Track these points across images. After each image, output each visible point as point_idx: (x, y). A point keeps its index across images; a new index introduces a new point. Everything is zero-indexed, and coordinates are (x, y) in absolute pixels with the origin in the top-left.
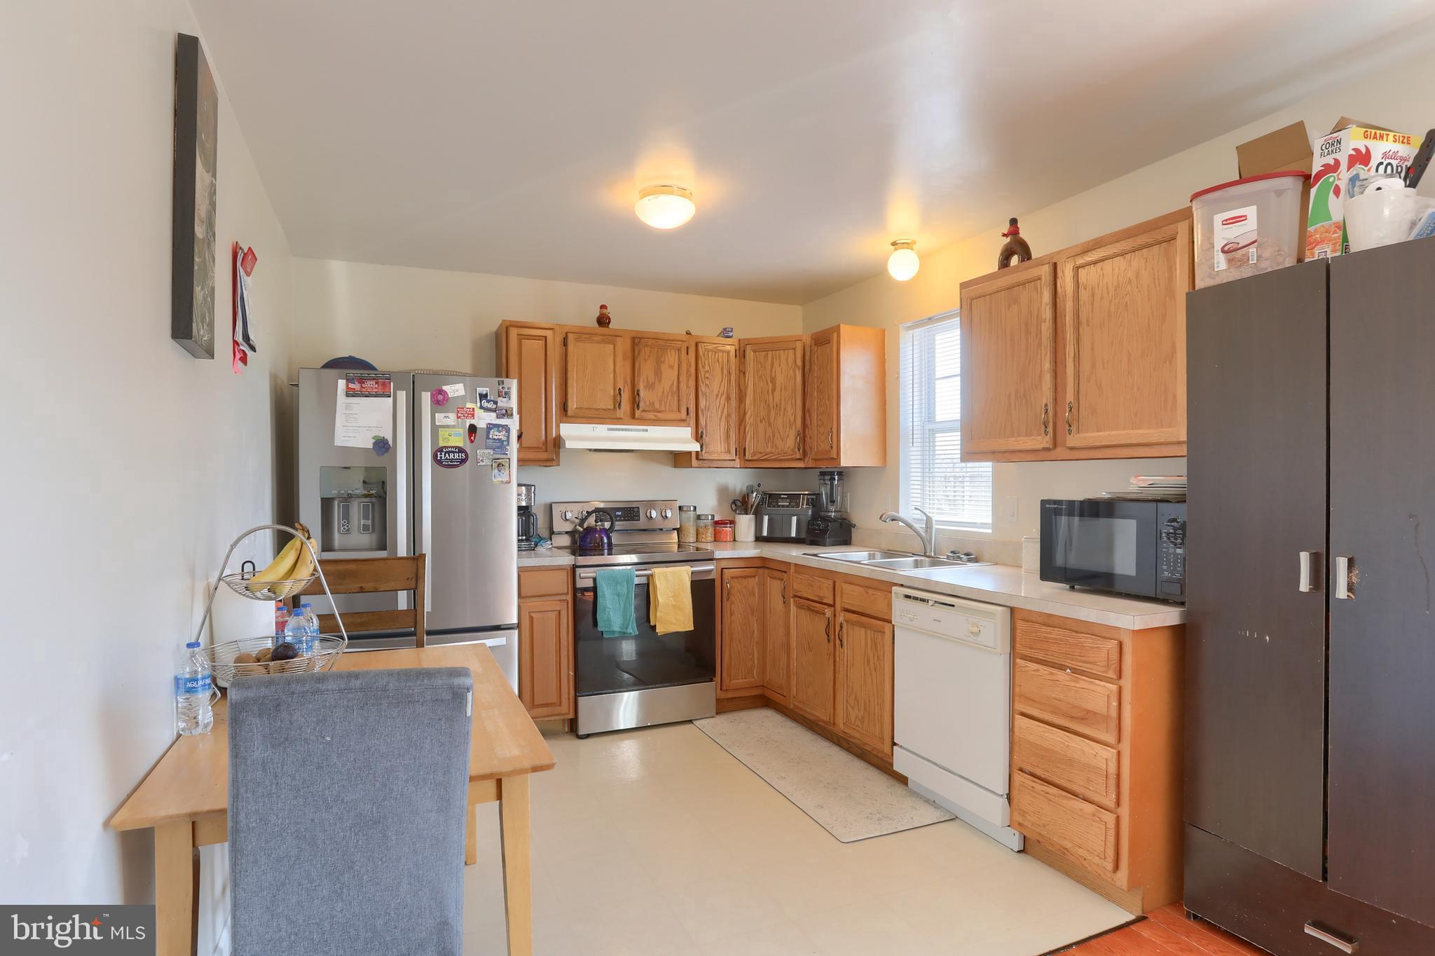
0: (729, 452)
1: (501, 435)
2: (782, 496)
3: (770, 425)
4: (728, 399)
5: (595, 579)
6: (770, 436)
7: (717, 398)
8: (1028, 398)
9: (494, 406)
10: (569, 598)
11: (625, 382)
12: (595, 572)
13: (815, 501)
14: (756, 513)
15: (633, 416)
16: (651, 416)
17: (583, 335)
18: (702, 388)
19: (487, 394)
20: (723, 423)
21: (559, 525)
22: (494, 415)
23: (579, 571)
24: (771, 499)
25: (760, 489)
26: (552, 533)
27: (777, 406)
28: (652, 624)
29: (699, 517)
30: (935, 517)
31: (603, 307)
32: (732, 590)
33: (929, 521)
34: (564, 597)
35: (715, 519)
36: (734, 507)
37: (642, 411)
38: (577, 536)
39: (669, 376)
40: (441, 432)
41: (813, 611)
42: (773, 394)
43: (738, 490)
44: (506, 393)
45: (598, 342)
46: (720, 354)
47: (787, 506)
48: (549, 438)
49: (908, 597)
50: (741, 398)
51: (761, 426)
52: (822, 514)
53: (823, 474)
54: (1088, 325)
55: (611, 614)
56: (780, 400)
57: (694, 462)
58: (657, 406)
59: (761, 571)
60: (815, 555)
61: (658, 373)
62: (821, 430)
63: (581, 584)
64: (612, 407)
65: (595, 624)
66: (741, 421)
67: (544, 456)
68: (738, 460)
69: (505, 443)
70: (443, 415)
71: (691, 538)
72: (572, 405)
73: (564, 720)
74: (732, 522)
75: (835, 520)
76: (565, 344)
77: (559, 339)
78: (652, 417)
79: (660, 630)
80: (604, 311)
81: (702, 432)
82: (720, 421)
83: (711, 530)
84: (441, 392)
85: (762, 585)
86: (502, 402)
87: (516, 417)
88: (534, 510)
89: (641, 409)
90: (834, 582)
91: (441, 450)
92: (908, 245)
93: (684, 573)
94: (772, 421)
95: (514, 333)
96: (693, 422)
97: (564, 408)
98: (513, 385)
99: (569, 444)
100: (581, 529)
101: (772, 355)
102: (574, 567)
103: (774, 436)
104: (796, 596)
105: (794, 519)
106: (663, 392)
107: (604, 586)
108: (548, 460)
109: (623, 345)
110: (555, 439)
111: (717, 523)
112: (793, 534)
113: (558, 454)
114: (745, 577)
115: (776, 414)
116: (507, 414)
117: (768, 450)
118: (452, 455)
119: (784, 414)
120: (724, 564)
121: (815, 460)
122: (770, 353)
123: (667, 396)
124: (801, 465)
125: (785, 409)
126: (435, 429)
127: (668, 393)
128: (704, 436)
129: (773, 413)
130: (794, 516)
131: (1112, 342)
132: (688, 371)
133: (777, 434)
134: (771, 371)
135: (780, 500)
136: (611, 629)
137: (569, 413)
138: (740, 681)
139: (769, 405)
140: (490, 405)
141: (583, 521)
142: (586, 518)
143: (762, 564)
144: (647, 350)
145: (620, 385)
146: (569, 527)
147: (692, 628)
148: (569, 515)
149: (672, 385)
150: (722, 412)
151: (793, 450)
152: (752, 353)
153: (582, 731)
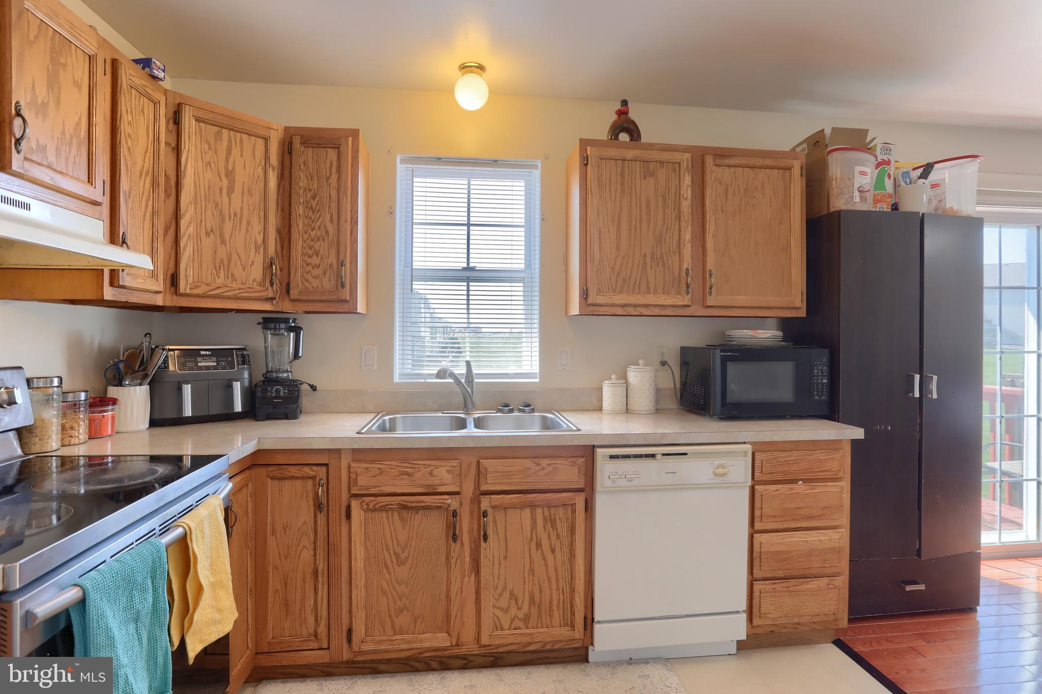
0: (155, 278)
2: (202, 353)
3: (223, 242)
6: (222, 260)
7: (140, 177)
16: (43, 175)
20: (148, 224)
27: (235, 215)
29: (64, 398)
37: (26, 159)
41: (412, 508)
42: (229, 195)
51: (208, 243)
53: (269, 320)
54: (722, 212)
56: (242, 208)
58: (52, 156)
61: (53, 85)
62: (315, 260)
68: (162, 294)
74: (109, 401)
78: (48, 181)
81: (119, 229)
82: (144, 220)
89: (21, 152)
90: (461, 462)
93: (218, 510)
94: (227, 238)
101: (229, 137)
103: (230, 261)
104: (358, 496)
105: (237, 385)
106: (63, 133)
112: (239, 408)
115: (234, 227)
117: (219, 282)
119: (247, 230)
122: (225, 132)
123: (71, 144)
125: (248, 223)
127: (72, 137)
129: (228, 226)
133: (235, 257)
134: (227, 160)
135: (199, 359)
139: (221, 211)
149: (78, 124)
150: (147, 206)
151: (260, 284)
152: (194, 120)
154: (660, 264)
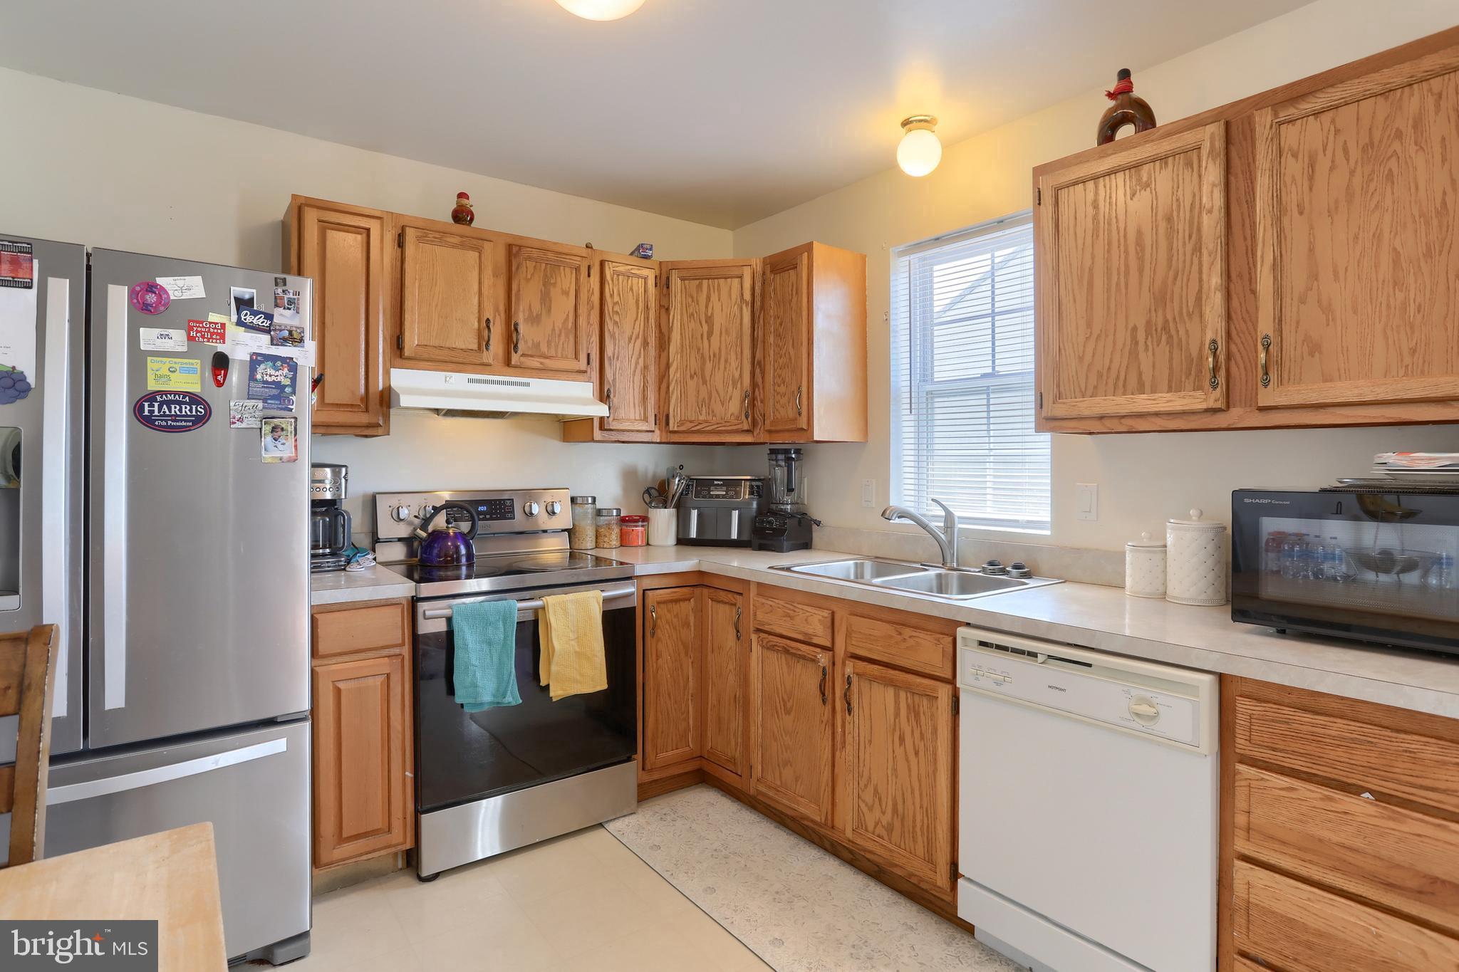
0: (645, 419)
1: (282, 376)
2: (716, 482)
3: (705, 382)
4: (645, 344)
5: (449, 620)
6: (704, 398)
7: (630, 342)
8: (1173, 332)
9: (267, 323)
10: (406, 651)
11: (497, 310)
12: (450, 607)
13: (762, 489)
14: (678, 507)
15: (508, 362)
16: (535, 363)
17: (429, 232)
18: (609, 325)
19: (252, 300)
20: (638, 377)
21: (387, 528)
22: (265, 338)
23: (422, 606)
24: (701, 486)
25: (684, 472)
26: (375, 540)
27: (714, 355)
28: (543, 683)
29: (599, 513)
30: (957, 513)
31: (462, 195)
32: (659, 621)
33: (949, 518)
34: (397, 651)
35: (622, 515)
36: (646, 496)
37: (523, 355)
38: (416, 544)
39: (562, 306)
40: (152, 364)
41: (794, 655)
42: (709, 339)
43: (650, 474)
44: (291, 302)
45: (454, 246)
46: (635, 280)
47: (723, 496)
48: (371, 390)
49: (985, 644)
50: (663, 343)
51: (692, 384)
52: (774, 507)
53: (773, 452)
54: (1301, 213)
55: (478, 675)
56: (720, 348)
57: (598, 434)
58: (544, 348)
59: (698, 590)
60: (788, 569)
61: (546, 299)
62: (782, 389)
63: (426, 627)
64: (475, 347)
65: (451, 690)
66: (663, 377)
67: (363, 418)
68: (657, 432)
69: (288, 390)
70: (157, 331)
71: (588, 542)
72: (412, 340)
73: (396, 853)
74: (645, 519)
75: (792, 516)
76: (400, 242)
77: (390, 237)
78: (538, 365)
79: (556, 693)
80: (464, 201)
81: (609, 390)
82: (634, 375)
83: (616, 531)
84: (152, 287)
85: (700, 612)
86: (283, 317)
87: (311, 346)
88: (345, 506)
89: (520, 352)
90: (833, 613)
91: (151, 397)
92: (927, 123)
93: (592, 602)
94: (708, 379)
95: (311, 217)
96: (595, 375)
97: (398, 344)
98: (306, 288)
99: (405, 401)
100: (424, 534)
101: (709, 285)
102: (415, 601)
103: (710, 398)
104: (758, 630)
105: (735, 514)
106: (553, 330)
107: (466, 629)
108: (369, 426)
109: (494, 255)
110: (382, 392)
111: (623, 521)
112: (734, 536)
113: (387, 418)
114: (676, 601)
115: (714, 368)
116: (294, 338)
117: (701, 418)
118: (175, 409)
119: (725, 368)
120: (647, 584)
121: (770, 432)
122: (705, 282)
123: (559, 336)
124: (748, 439)
125: (726, 361)
126: (138, 359)
127: (560, 331)
128: (612, 396)
129: (709, 366)
130: (735, 509)
131: (1356, 237)
132: (589, 300)
133: (714, 393)
134: (707, 307)
135: (712, 488)
136: (479, 700)
137: (407, 353)
138: (670, 753)
139: (702, 354)
140: (258, 321)
141: (426, 521)
142: (433, 516)
143: (699, 581)
144: (530, 264)
145: (488, 314)
146: (404, 531)
147: (604, 686)
148: (404, 513)
149: (567, 319)
150: (637, 363)
151: (737, 418)
152: (679, 281)
153: (427, 869)
154: (1164, 338)
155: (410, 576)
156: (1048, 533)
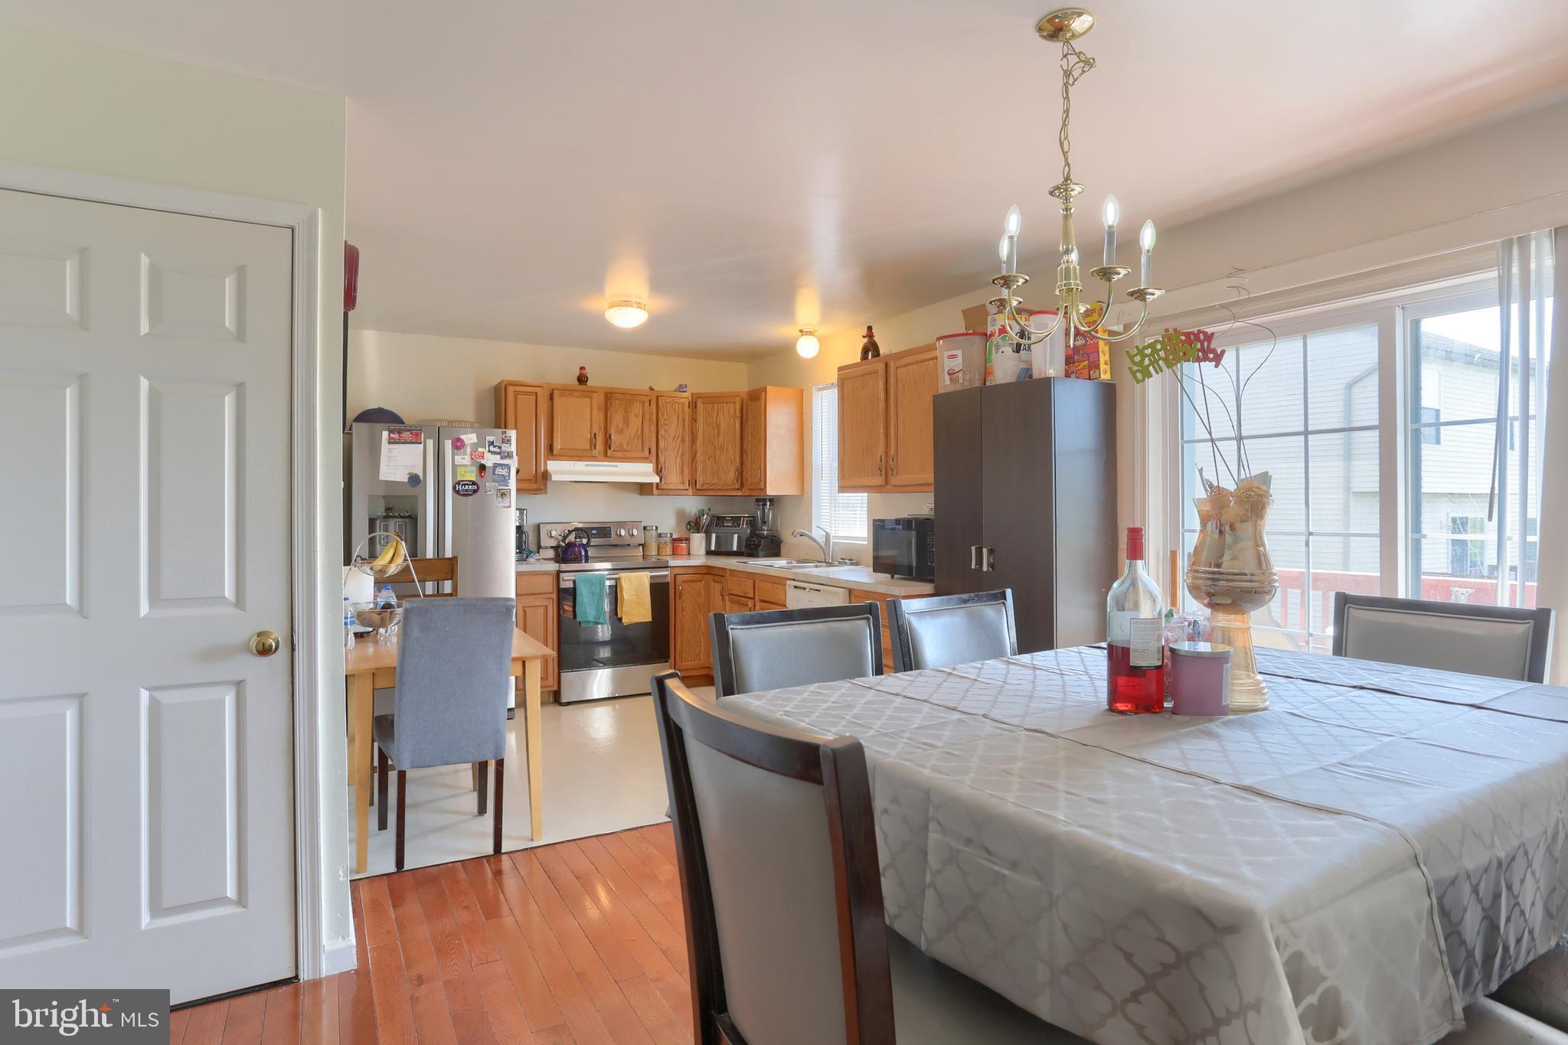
0: (683, 483)
1: (504, 472)
2: (727, 518)
3: (716, 462)
4: (683, 441)
5: (574, 582)
6: (715, 471)
7: (673, 440)
8: (872, 449)
9: (499, 450)
10: (554, 596)
11: (600, 428)
12: (575, 576)
13: (752, 523)
14: (706, 532)
15: (606, 455)
16: (619, 454)
17: (566, 391)
18: (662, 432)
19: (493, 442)
20: (679, 459)
21: (546, 542)
22: (499, 456)
23: (562, 575)
24: (718, 520)
25: (711, 513)
26: (539, 547)
27: (721, 446)
28: (619, 616)
29: (660, 535)
30: (832, 534)
31: (582, 368)
32: (683, 592)
33: (827, 536)
34: (550, 596)
35: (674, 537)
36: (688, 526)
37: (613, 451)
38: (560, 550)
39: (635, 423)
40: (459, 470)
41: (740, 603)
42: (718, 437)
43: (693, 514)
44: (508, 440)
45: (577, 397)
46: (677, 405)
47: (731, 526)
48: (538, 472)
49: (796, 587)
50: (693, 440)
51: (709, 463)
52: (758, 532)
53: (758, 500)
54: (902, 405)
55: (588, 608)
56: (724, 443)
57: (655, 491)
58: (625, 446)
59: (706, 576)
60: (745, 563)
61: (626, 421)
63: (564, 585)
64: (589, 448)
65: (575, 616)
66: (693, 459)
67: (535, 486)
68: (691, 490)
69: (507, 478)
70: (460, 457)
71: (653, 552)
72: (558, 446)
73: (549, 692)
74: (688, 539)
75: (766, 537)
76: (551, 398)
77: (547, 395)
78: (622, 456)
79: (626, 621)
80: (583, 372)
81: (661, 468)
82: (676, 458)
83: (670, 546)
84: (459, 440)
85: (708, 588)
86: (505, 448)
87: (515, 458)
88: (525, 529)
89: (612, 449)
90: (754, 581)
91: (459, 483)
92: (810, 333)
93: (645, 577)
94: (717, 459)
95: (511, 389)
96: (654, 459)
97: (550, 448)
98: (513, 434)
99: (555, 478)
100: (564, 544)
101: (718, 407)
102: (559, 572)
103: (718, 471)
104: (730, 594)
105: (736, 536)
107: (582, 586)
108: (537, 490)
109: (598, 399)
110: (543, 473)
111: (675, 540)
112: (735, 549)
113: (545, 485)
114: (694, 581)
115: (720, 453)
116: (509, 455)
117: (714, 482)
118: (467, 487)
119: (726, 453)
120: (677, 571)
121: (750, 490)
122: (716, 405)
123: (634, 439)
124: (739, 493)
125: (727, 450)
126: (454, 467)
127: (634, 436)
128: (663, 470)
129: (718, 452)
130: (736, 533)
132: (650, 419)
133: (720, 468)
134: (717, 419)
135: (725, 521)
136: (587, 619)
137: (555, 452)
138: (690, 663)
139: (714, 446)
140: (496, 450)
141: (565, 538)
142: (568, 535)
143: (707, 571)
144: (617, 402)
145: (595, 430)
146: (554, 543)
147: (651, 620)
148: (554, 533)
149: (637, 431)
150: (678, 451)
151: (733, 482)
152: (702, 404)
153: (564, 700)
155: (557, 562)
156: (866, 543)
